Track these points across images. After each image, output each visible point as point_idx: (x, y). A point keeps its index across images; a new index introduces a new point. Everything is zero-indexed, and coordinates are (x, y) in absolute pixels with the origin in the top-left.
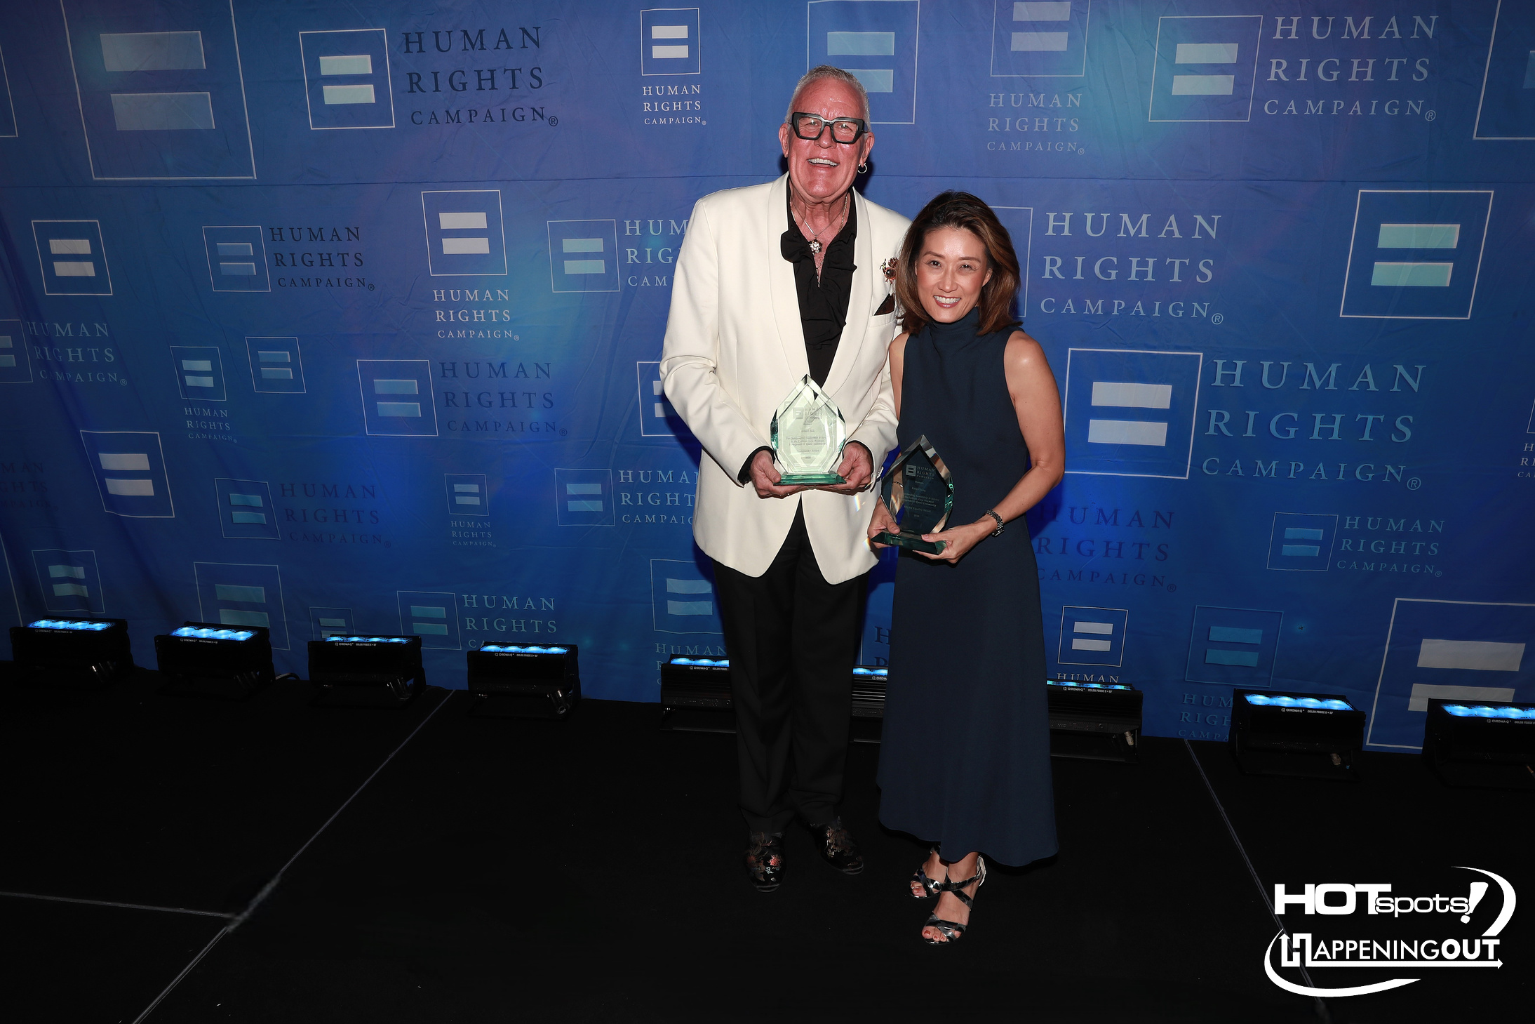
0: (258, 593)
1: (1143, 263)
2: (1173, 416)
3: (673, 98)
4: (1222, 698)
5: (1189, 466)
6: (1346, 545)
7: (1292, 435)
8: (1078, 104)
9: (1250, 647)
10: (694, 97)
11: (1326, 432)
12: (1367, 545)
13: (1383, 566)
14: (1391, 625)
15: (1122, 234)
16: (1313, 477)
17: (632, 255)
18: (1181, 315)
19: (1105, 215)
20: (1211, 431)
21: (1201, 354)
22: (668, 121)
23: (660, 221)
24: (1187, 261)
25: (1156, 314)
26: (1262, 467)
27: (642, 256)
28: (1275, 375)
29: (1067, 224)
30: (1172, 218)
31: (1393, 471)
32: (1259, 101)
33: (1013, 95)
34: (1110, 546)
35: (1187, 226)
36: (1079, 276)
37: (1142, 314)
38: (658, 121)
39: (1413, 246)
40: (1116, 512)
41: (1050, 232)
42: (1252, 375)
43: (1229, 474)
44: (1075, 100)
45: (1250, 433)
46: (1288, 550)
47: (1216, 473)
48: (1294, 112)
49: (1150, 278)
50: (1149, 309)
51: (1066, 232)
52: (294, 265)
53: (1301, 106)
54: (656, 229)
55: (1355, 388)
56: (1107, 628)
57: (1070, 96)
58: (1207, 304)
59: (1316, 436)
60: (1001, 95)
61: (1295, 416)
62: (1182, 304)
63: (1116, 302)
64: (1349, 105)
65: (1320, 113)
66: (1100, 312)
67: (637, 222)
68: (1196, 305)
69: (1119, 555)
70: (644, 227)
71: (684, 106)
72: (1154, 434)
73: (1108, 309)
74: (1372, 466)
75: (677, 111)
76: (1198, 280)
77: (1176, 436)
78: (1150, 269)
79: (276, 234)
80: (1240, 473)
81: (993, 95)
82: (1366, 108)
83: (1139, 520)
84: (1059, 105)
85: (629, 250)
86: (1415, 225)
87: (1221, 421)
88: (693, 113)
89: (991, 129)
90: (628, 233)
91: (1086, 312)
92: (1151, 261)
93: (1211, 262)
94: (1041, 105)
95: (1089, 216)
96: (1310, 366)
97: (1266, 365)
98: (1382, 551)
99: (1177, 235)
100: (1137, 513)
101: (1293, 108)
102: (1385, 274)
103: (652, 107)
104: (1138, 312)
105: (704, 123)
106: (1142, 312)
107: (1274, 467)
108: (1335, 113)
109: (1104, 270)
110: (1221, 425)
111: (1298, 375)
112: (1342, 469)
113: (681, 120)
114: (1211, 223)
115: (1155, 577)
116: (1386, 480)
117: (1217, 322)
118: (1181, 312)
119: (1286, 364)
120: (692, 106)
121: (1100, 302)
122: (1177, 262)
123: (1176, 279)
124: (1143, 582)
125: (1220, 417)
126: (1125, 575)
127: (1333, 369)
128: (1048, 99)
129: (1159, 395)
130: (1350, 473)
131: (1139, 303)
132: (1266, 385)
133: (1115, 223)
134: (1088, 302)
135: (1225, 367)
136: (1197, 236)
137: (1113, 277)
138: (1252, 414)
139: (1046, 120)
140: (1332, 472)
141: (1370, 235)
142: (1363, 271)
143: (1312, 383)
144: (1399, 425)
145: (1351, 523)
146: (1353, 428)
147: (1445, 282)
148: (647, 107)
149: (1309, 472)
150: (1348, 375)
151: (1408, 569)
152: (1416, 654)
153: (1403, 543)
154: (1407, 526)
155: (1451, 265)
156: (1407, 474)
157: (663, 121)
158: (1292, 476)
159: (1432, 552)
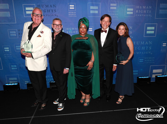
6: (145, 61)
7: (140, 49)
9: (137, 72)
12: (147, 60)
17: (67, 32)
23: (71, 28)
28: (138, 43)
31: (149, 52)
32: (135, 15)
33: (111, 14)
39: (150, 29)
44: (117, 14)
46: (140, 61)
59: (142, 49)
61: (140, 47)
64: (144, 15)
67: (68, 28)
68: (130, 36)
74: (147, 52)
76: (130, 33)
86: (150, 27)
90: (67, 30)
93: (131, 31)
96: (141, 42)
97: (137, 42)
98: (149, 61)
102: (148, 32)
107: (138, 53)
108: (142, 16)
111: (140, 43)
113: (73, 16)
114: (131, 27)
127: (143, 42)
128: (114, 14)
130: (145, 53)
138: (136, 47)
140: (144, 53)
141: (146, 28)
142: (146, 32)
143: (142, 44)
144: (150, 48)
145: (146, 58)
146: (146, 48)
147: (153, 33)
148: (69, 14)
149: (142, 53)
150: (145, 43)
151: (151, 62)
152: (153, 71)
153: (151, 60)
154: (151, 58)
155: (154, 31)
156: (151, 53)
157: (71, 16)
158: (140, 54)
159: (153, 61)
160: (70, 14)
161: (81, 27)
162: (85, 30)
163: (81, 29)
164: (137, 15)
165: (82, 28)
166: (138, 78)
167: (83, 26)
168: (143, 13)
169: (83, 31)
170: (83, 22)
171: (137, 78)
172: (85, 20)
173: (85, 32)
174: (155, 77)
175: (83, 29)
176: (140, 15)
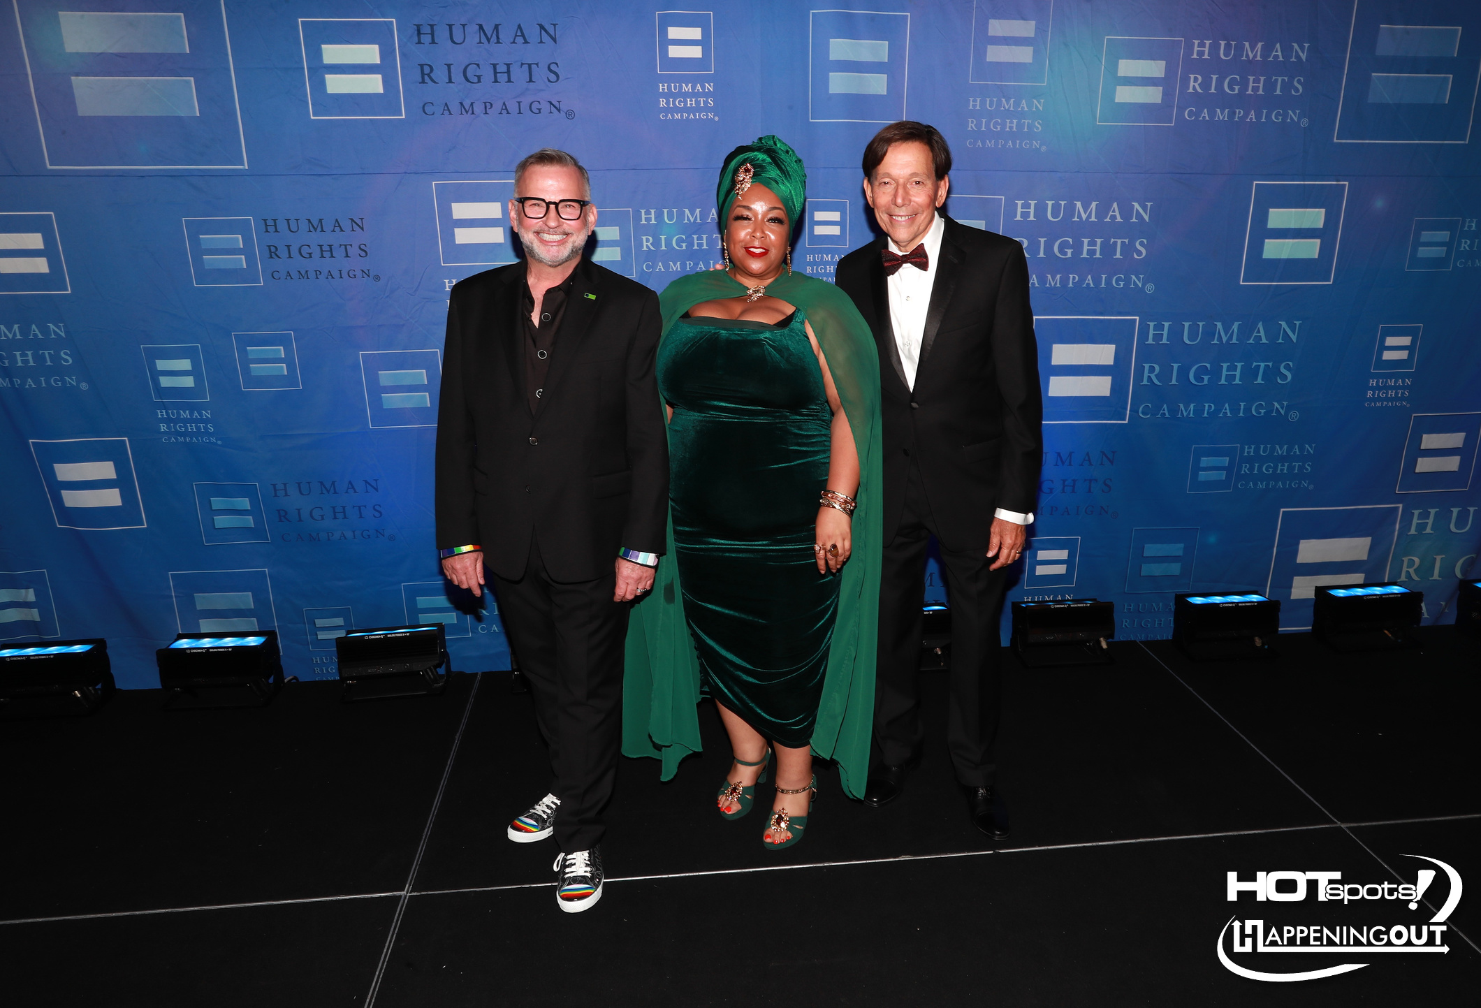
0: (246, 599)
1: (1092, 243)
2: (1116, 371)
3: (686, 95)
4: (1154, 604)
5: (1128, 412)
6: (1245, 469)
7: (1206, 382)
8: (1041, 108)
9: (1174, 559)
10: (707, 95)
11: (1231, 378)
12: (1260, 468)
13: (1272, 483)
14: (1278, 531)
15: (1076, 219)
16: (1221, 415)
17: (647, 243)
18: (1122, 286)
19: (1063, 203)
20: (1145, 382)
21: (1138, 318)
22: (682, 116)
23: (675, 210)
24: (1127, 241)
25: (1103, 286)
26: (1183, 409)
27: (656, 243)
28: (1193, 334)
29: (1032, 211)
30: (1115, 205)
31: (1278, 407)
32: (1181, 109)
33: (988, 100)
34: (1066, 483)
35: (1126, 211)
36: (1042, 255)
37: (1092, 286)
38: (673, 116)
39: (1292, 226)
40: (1070, 454)
41: (1019, 218)
42: (1176, 333)
43: (1159, 416)
44: (1039, 105)
45: (1174, 382)
47: (1149, 416)
48: (1207, 118)
49: (1098, 255)
50: (1097, 281)
51: (1032, 218)
52: (290, 257)
53: (1212, 114)
54: (670, 218)
56: (1063, 554)
57: (1035, 101)
58: (1142, 276)
59: (1223, 382)
60: (978, 100)
61: (1208, 365)
62: (1123, 276)
63: (1071, 276)
64: (1247, 114)
66: (1058, 285)
67: (653, 211)
68: (1134, 277)
69: (1073, 491)
70: (659, 216)
71: (698, 103)
72: (1100, 387)
73: (1064, 281)
74: (1264, 403)
75: (691, 107)
76: (1136, 256)
77: (1118, 388)
78: (1098, 248)
79: (269, 225)
80: (1167, 415)
81: (971, 100)
82: (1258, 116)
83: (1089, 460)
84: (1026, 109)
85: (644, 238)
86: (1293, 210)
87: (1151, 373)
88: (707, 109)
89: (970, 129)
90: (643, 222)
91: (1048, 286)
92: (1099, 241)
93: (1145, 241)
94: (1012, 109)
95: (1050, 203)
96: (1219, 325)
97: (1187, 325)
98: (1271, 472)
99: (1119, 219)
100: (1088, 454)
101: (1206, 115)
102: (1274, 249)
103: (668, 103)
104: (1088, 284)
105: (717, 119)
106: (1091, 284)
107: (1192, 409)
108: (1236, 119)
109: (1061, 250)
110: (1153, 376)
111: (1210, 333)
112: (1242, 407)
113: (695, 116)
114: (1145, 209)
115: (1102, 507)
116: (1274, 414)
117: (1150, 291)
118: (1122, 283)
119: (1201, 324)
120: (706, 103)
121: (1058, 276)
122: (1119, 241)
123: (1118, 256)
124: (1092, 511)
125: (1152, 369)
126: (1078, 507)
128: (1017, 104)
129: (1104, 354)
130: (1248, 409)
131: (1089, 277)
132: (1187, 341)
133: (1071, 209)
134: (1049, 276)
135: (1155, 328)
136: (1134, 220)
137: (1069, 255)
138: (1176, 366)
139: (1015, 121)
140: (1235, 410)
141: (1261, 217)
142: (1257, 247)
143: (1220, 338)
144: (1283, 370)
145: (1249, 450)
146: (1250, 373)
147: (1315, 254)
148: (662, 103)
149: (1218, 411)
150: (1246, 330)
151: (1290, 485)
152: (1296, 552)
153: (1286, 464)
154: (1289, 450)
155: (1318, 241)
156: (1289, 409)
157: (677, 116)
158: (1206, 415)
159: (1307, 469)
160: (668, 95)
161: (746, 213)
162: (774, 235)
163: (743, 233)
164: (1198, 114)
165: (747, 219)
166: (1181, 600)
167: (760, 207)
168: (1242, 100)
169: (757, 243)
170: (759, 170)
171: (1172, 605)
172: (771, 152)
173: (774, 254)
174: (1311, 594)
175: (759, 226)
176: (1218, 110)
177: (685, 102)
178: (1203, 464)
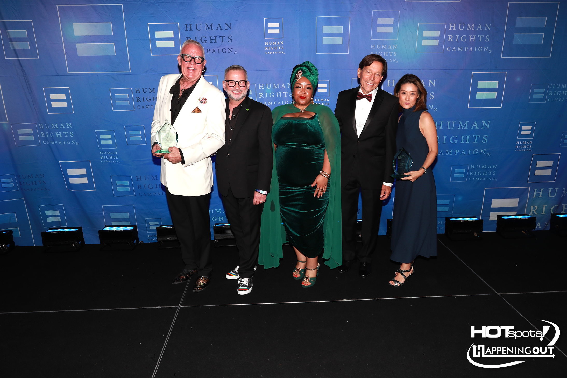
0: (127, 215)
3: (274, 46)
6: (471, 173)
7: (456, 142)
9: (447, 206)
10: (281, 45)
11: (465, 141)
12: (477, 173)
13: (481, 179)
14: (484, 196)
16: (462, 154)
17: (261, 95)
22: (273, 53)
23: (270, 84)
26: (448, 152)
27: (264, 95)
28: (451, 125)
29: (393, 83)
31: (483, 151)
32: (446, 47)
33: (377, 45)
35: (427, 83)
38: (270, 53)
39: (486, 87)
42: (445, 125)
44: (395, 47)
45: (445, 142)
46: (456, 176)
48: (455, 50)
51: (393, 86)
52: (144, 101)
53: (457, 49)
54: (269, 87)
55: (472, 128)
57: (394, 45)
58: (432, 105)
59: (462, 142)
60: (374, 45)
61: (457, 137)
64: (469, 49)
65: (462, 50)
68: (429, 106)
70: (265, 86)
71: (278, 48)
74: (477, 150)
75: (276, 50)
76: (430, 98)
79: (137, 91)
80: (442, 154)
81: (372, 45)
82: (473, 49)
84: (391, 48)
85: (260, 93)
86: (487, 82)
88: (281, 50)
90: (260, 88)
93: (433, 93)
94: (386, 48)
96: (460, 122)
97: (449, 122)
99: (424, 85)
102: (480, 96)
103: (268, 48)
105: (284, 53)
107: (451, 152)
108: (465, 50)
111: (457, 125)
112: (469, 151)
113: (277, 53)
114: (433, 82)
116: (481, 154)
117: (435, 110)
119: (454, 122)
120: (281, 48)
128: (388, 47)
130: (471, 152)
132: (449, 128)
135: (438, 123)
136: (429, 86)
138: (445, 137)
139: (387, 53)
140: (467, 152)
141: (475, 84)
142: (474, 95)
143: (461, 127)
144: (484, 138)
145: (472, 167)
146: (472, 139)
147: (495, 97)
148: (266, 48)
149: (461, 152)
150: (470, 124)
151: (488, 179)
152: (491, 204)
153: (486, 172)
154: (487, 167)
155: (496, 93)
156: (487, 152)
157: (271, 53)
158: (456, 154)
159: (494, 174)
160: (268, 46)
161: (299, 86)
162: (308, 92)
163: (298, 91)
164: (452, 49)
166: (448, 219)
167: (304, 84)
168: (467, 44)
170: (304, 72)
171: (445, 222)
172: (308, 67)
173: (308, 98)
174: (496, 219)
175: (303, 90)
176: (459, 48)
177: (274, 48)
178: (455, 172)
